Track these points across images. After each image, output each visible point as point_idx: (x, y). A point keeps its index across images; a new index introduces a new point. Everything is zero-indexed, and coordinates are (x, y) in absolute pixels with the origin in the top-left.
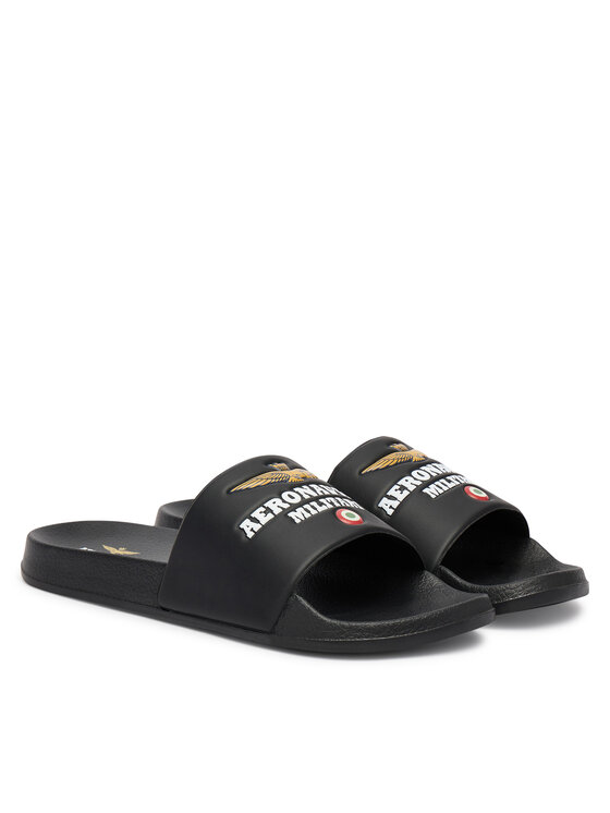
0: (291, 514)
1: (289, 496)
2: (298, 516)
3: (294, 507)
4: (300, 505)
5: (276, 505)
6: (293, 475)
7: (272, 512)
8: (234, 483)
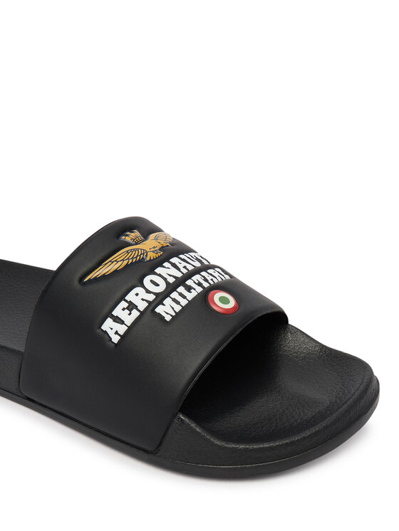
0: (159, 309)
1: (152, 282)
2: (167, 310)
3: (160, 299)
4: (166, 294)
5: (139, 297)
6: (150, 247)
7: (136, 307)
8: (85, 269)
